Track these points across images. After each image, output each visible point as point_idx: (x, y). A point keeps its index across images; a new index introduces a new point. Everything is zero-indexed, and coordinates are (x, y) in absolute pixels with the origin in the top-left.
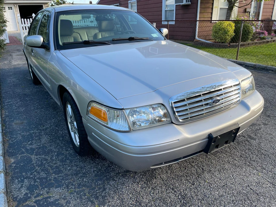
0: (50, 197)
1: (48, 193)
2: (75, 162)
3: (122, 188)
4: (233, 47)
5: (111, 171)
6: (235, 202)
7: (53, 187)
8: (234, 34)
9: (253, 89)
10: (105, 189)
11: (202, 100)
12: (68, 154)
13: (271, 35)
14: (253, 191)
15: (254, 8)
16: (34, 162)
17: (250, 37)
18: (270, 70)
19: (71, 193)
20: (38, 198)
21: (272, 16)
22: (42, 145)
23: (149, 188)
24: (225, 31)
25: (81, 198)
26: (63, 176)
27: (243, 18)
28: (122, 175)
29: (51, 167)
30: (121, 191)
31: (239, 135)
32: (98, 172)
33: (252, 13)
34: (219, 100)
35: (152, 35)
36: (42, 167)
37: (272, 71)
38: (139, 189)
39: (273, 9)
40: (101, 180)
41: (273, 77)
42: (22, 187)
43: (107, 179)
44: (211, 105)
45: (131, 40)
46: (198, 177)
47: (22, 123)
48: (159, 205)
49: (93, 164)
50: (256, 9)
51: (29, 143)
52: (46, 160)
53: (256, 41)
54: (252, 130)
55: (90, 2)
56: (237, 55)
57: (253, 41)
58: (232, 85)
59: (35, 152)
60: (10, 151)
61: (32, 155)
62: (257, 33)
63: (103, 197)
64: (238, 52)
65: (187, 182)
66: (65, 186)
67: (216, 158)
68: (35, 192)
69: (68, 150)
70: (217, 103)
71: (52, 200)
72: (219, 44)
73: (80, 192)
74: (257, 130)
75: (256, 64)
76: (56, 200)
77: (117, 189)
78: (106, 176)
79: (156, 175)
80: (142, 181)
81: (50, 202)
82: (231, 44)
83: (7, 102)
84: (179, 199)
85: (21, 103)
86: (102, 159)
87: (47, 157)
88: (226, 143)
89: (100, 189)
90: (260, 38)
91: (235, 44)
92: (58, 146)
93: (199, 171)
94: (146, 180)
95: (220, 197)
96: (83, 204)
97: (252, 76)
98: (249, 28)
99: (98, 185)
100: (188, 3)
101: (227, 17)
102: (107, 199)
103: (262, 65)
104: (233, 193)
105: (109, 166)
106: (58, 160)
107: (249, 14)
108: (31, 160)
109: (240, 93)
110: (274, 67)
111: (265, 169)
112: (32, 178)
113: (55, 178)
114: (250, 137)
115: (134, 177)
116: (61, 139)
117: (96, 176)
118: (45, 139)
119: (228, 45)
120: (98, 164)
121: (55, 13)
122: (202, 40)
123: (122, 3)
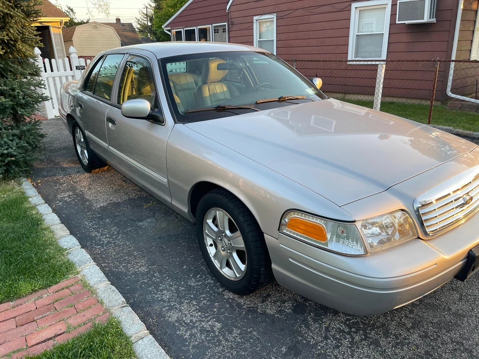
11: (452, 202)
34: (472, 199)
44: (463, 207)
45: (282, 100)
55: (116, 19)
70: (470, 202)
100: (431, 20)
121: (158, 60)
122: (473, 100)
123: (235, 21)
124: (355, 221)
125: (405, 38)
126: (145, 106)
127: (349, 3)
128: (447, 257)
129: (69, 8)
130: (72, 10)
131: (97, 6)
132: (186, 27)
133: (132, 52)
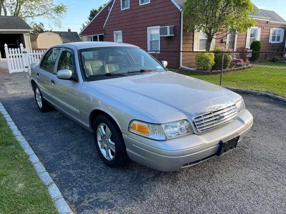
0: (99, 199)
1: (96, 196)
2: (109, 173)
3: (155, 189)
4: (214, 73)
5: (142, 178)
6: (242, 191)
7: (98, 191)
8: (215, 63)
9: (244, 108)
10: (141, 191)
11: (212, 117)
12: (100, 167)
13: (246, 62)
14: (254, 183)
15: (229, 38)
16: (74, 175)
17: (229, 65)
18: (250, 93)
19: (115, 195)
20: (90, 201)
21: (245, 45)
22: (74, 163)
23: (176, 187)
24: (206, 60)
25: (125, 197)
26: (103, 184)
27: (220, 48)
28: (152, 180)
29: (91, 178)
30: (155, 191)
31: (239, 142)
32: (131, 179)
33: (227, 42)
34: (224, 116)
35: (157, 67)
36: (83, 178)
37: (252, 94)
38: (168, 189)
39: (246, 39)
40: (136, 184)
41: (253, 99)
42: (73, 193)
43: (141, 183)
44: (219, 120)
45: (142, 71)
46: (211, 177)
47: (47, 146)
48: (187, 197)
49: (124, 173)
50: (231, 39)
51: (62, 161)
52: (84, 173)
53: (233, 68)
54: (244, 142)
55: (68, 30)
56: (221, 81)
57: (231, 68)
58: (231, 105)
59: (70, 167)
60: (48, 168)
61: (69, 170)
62: (234, 61)
63: (143, 196)
64: (221, 78)
65: (203, 181)
66: (108, 191)
67: (222, 164)
68: (86, 196)
69: (99, 165)
70: (222, 118)
71: (102, 200)
72: (203, 71)
73: (123, 193)
74: (248, 141)
75: (237, 89)
76: (105, 201)
77: (152, 190)
78: (139, 181)
79: (178, 178)
80: (169, 183)
81: (101, 202)
82: (213, 71)
83: (23, 129)
84: (201, 192)
85: (38, 129)
86: (131, 169)
87: (83, 171)
88: (231, 148)
89: (137, 190)
90: (237, 65)
91: (216, 71)
92: (88, 162)
93: (211, 173)
94: (172, 182)
95: (230, 189)
96: (128, 202)
97: (242, 99)
98: (227, 57)
99: (135, 188)
100: (171, 35)
101: (207, 47)
102: (146, 197)
103: (242, 89)
104: (239, 186)
105: (139, 174)
106: (94, 173)
107: (225, 44)
108: (71, 175)
109: (236, 111)
110: (253, 91)
111: (259, 169)
112: (78, 186)
113: (97, 185)
114: (244, 147)
115: (162, 181)
116: (89, 156)
117: (130, 182)
118: (74, 158)
119: (210, 72)
120: (129, 173)
121: (78, 50)
122: (187, 68)
123: (107, 33)
124: (161, 124)
125: (165, 42)
126: (69, 73)
127: (146, 27)
128: (207, 142)
129: (41, 23)
130: (42, 25)
131: (54, 23)
132: (88, 35)
133: (66, 46)
